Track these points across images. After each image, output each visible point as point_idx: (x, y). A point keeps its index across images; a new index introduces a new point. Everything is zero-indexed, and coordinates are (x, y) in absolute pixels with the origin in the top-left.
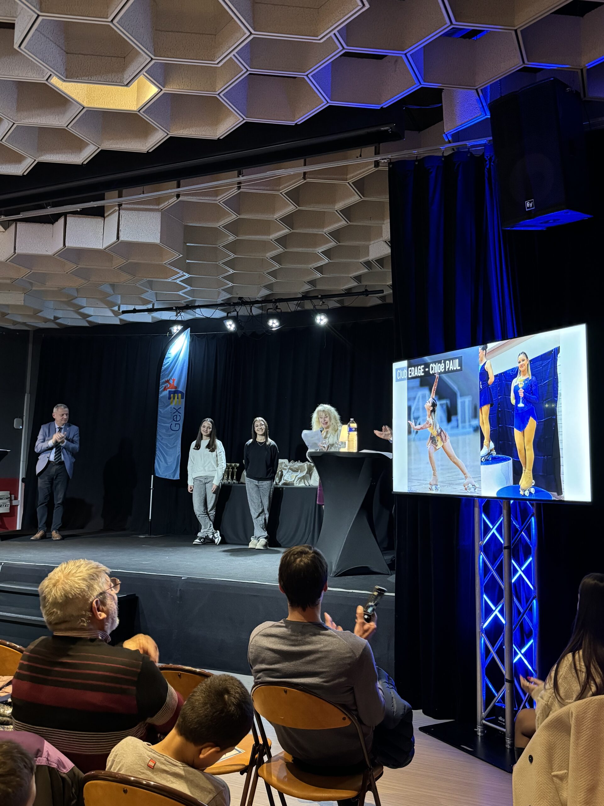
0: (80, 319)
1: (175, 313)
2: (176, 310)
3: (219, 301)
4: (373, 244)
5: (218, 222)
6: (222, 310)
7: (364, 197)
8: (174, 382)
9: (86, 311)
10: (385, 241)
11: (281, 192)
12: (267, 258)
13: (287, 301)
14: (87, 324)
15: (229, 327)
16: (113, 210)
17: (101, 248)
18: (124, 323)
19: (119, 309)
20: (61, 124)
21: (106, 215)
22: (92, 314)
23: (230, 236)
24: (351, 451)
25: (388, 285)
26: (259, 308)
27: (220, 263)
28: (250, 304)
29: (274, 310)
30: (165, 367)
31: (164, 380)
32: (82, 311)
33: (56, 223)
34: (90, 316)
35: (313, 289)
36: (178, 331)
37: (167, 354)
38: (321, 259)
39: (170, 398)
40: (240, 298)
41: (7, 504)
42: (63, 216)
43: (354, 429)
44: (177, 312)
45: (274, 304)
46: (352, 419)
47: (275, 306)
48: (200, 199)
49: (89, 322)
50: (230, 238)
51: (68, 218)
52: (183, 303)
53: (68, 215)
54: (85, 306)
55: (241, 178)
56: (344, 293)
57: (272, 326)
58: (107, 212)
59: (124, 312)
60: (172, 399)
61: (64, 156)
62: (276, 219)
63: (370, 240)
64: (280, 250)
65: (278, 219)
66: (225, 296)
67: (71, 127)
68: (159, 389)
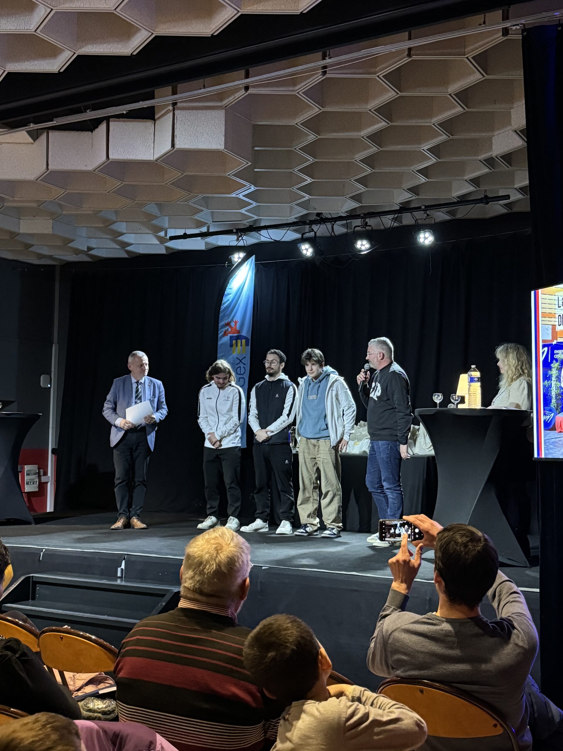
0: (119, 249)
1: (235, 237)
2: (236, 233)
3: (292, 219)
4: (498, 134)
5: (294, 119)
6: (295, 231)
7: (487, 75)
8: (236, 325)
9: (124, 238)
10: (515, 131)
11: (377, 75)
12: (356, 161)
13: (379, 216)
14: (125, 256)
15: (304, 252)
16: (165, 110)
17: (152, 159)
18: (170, 252)
19: (166, 234)
20: (107, 7)
21: (156, 117)
22: (133, 242)
23: (310, 135)
24: (474, 408)
25: (516, 189)
26: (343, 225)
27: (295, 170)
28: (332, 222)
29: (363, 228)
30: (225, 305)
31: (223, 323)
32: (120, 238)
33: (96, 130)
34: (130, 245)
35: (414, 198)
36: (240, 260)
37: (227, 290)
38: (427, 158)
39: (231, 345)
40: (318, 214)
41: (35, 480)
42: (105, 121)
43: (476, 379)
44: (237, 235)
45: (362, 220)
46: (473, 366)
47: (364, 223)
48: (274, 91)
49: (128, 252)
50: (309, 137)
51: (111, 124)
52: (246, 223)
53: (111, 119)
54: (125, 231)
55: (328, 61)
56: (456, 201)
57: (361, 248)
58: (159, 112)
59: (172, 238)
60: (234, 346)
61: (109, 46)
62: (370, 110)
63: (493, 130)
64: (373, 149)
65: (372, 110)
66: (299, 212)
67: (120, 10)
68: (217, 334)
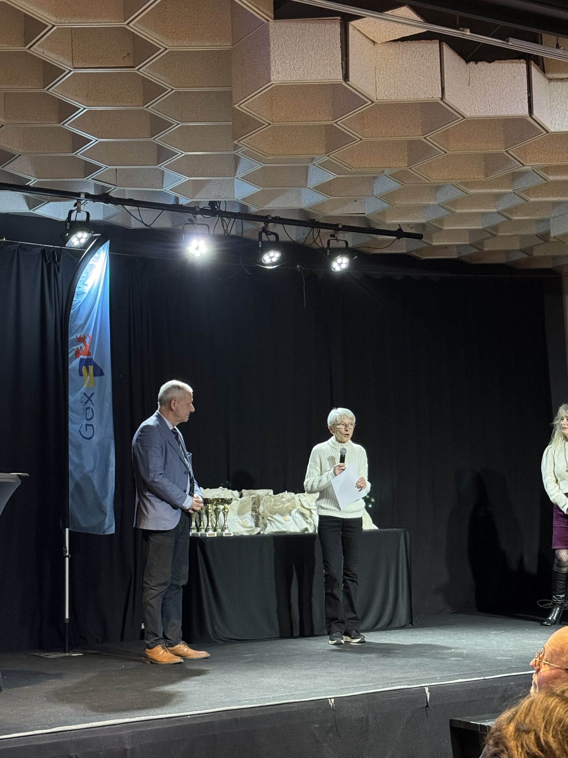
28: (228, 217)
29: (266, 234)
31: (74, 337)
37: (78, 285)
39: (81, 374)
40: (213, 203)
45: (265, 224)
47: (267, 228)
60: (84, 375)
68: (67, 354)
